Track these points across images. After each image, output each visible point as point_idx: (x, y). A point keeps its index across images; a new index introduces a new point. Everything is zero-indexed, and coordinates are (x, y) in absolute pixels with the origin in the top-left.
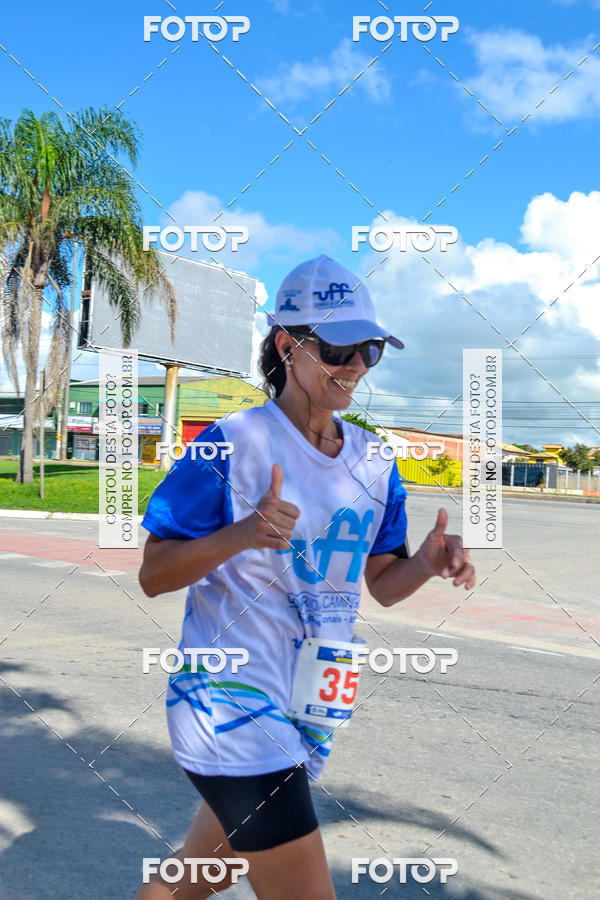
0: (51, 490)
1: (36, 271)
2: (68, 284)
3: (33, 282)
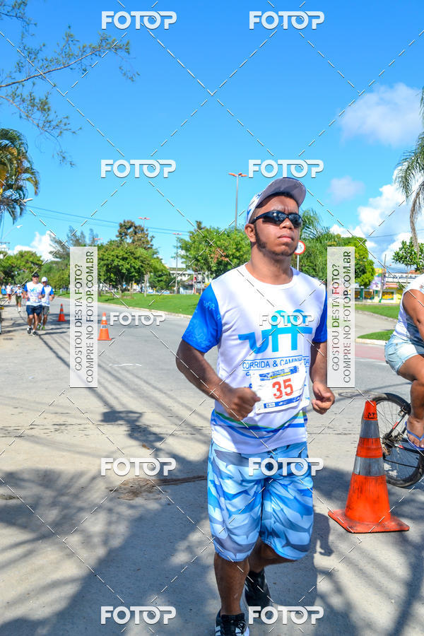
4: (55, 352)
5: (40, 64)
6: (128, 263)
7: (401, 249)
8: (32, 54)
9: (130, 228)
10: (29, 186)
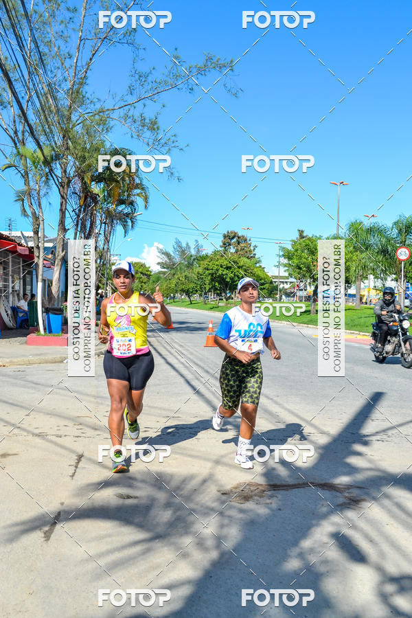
4: (164, 358)
5: (150, 86)
6: (232, 272)
8: (142, 77)
9: (233, 238)
10: (139, 201)
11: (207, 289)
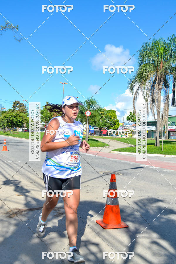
0: (165, 148)
1: (159, 84)
2: (169, 87)
3: (158, 88)
6: (17, 119)
7: (129, 115)
9: (18, 104)
11: (5, 126)
